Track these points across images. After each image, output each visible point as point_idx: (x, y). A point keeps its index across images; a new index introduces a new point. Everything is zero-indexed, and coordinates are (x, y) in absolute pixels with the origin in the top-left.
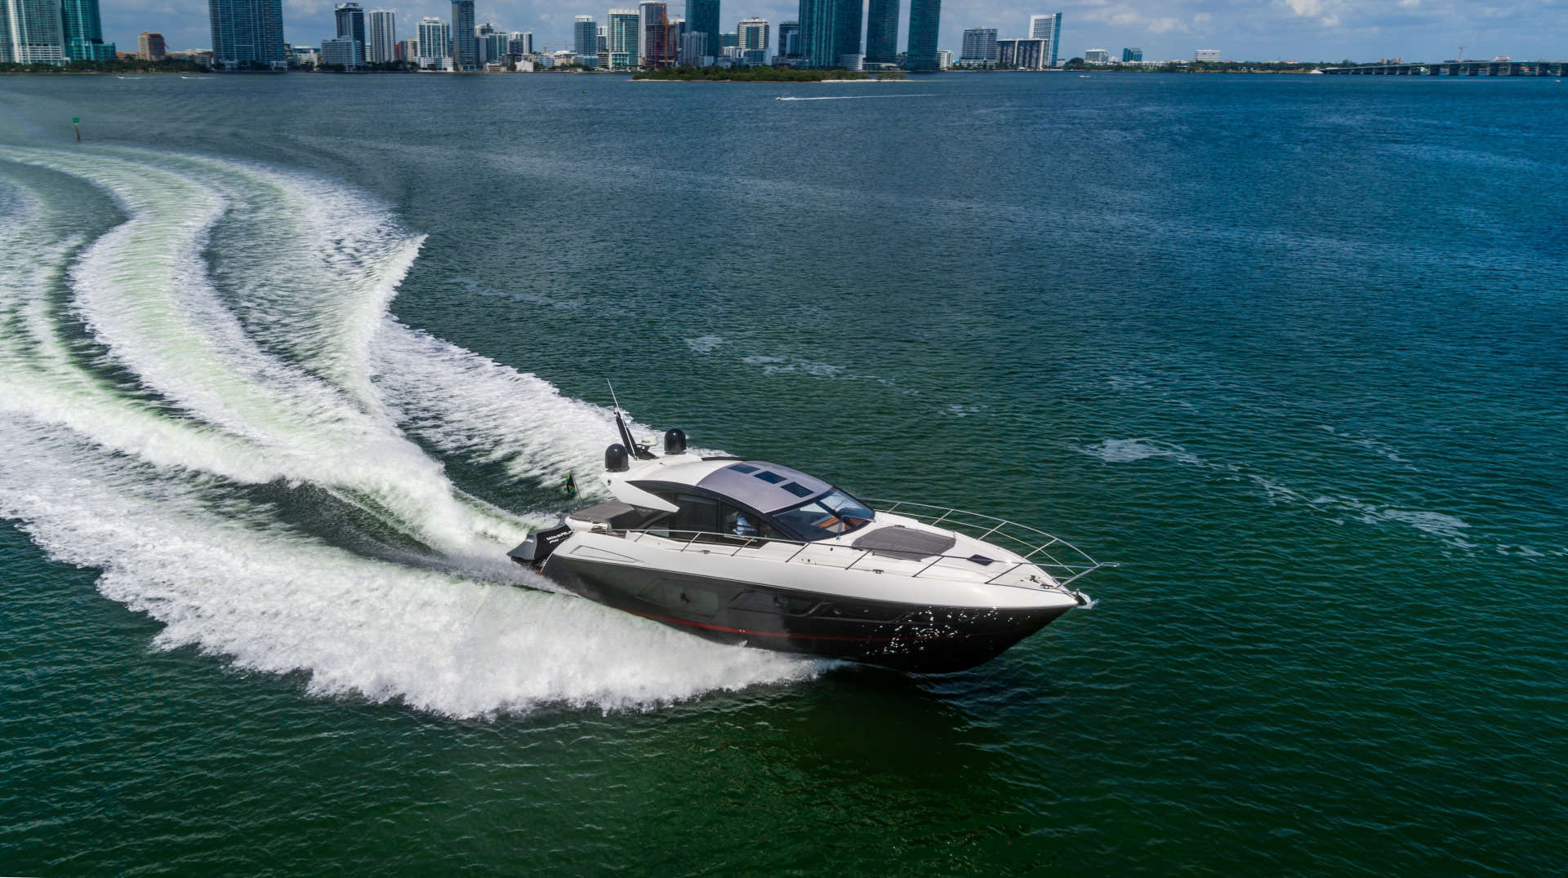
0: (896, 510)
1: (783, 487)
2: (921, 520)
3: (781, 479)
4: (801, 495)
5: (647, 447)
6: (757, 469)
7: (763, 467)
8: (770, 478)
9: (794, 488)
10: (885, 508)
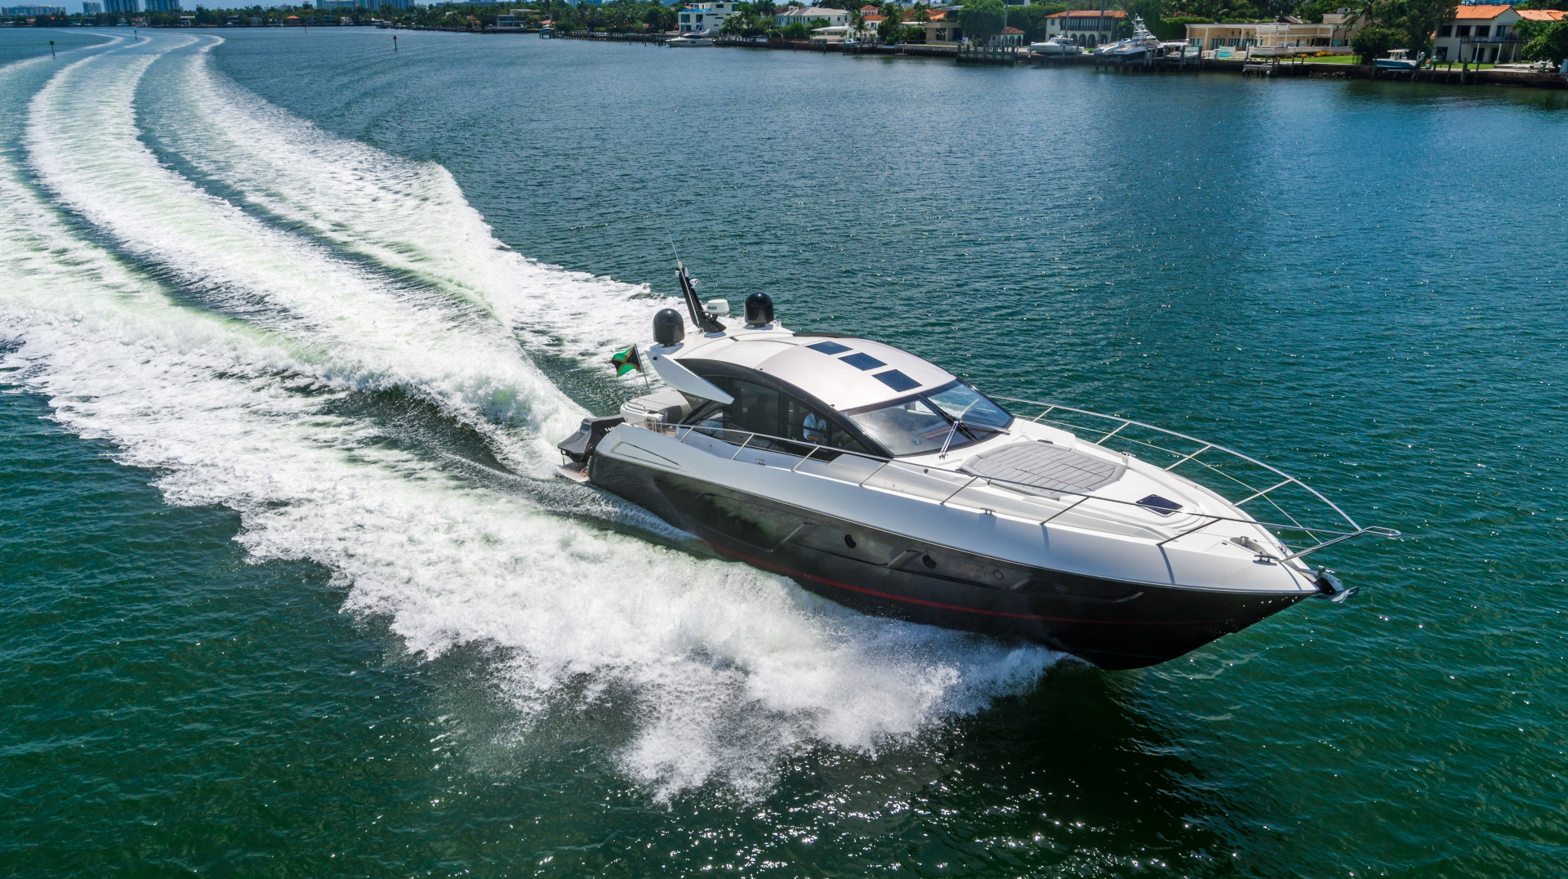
0: (1049, 417)
1: (877, 376)
2: (1079, 434)
3: (878, 364)
4: (899, 388)
5: (716, 316)
6: (846, 349)
7: (857, 346)
8: (863, 362)
9: (895, 379)
10: (1031, 413)
